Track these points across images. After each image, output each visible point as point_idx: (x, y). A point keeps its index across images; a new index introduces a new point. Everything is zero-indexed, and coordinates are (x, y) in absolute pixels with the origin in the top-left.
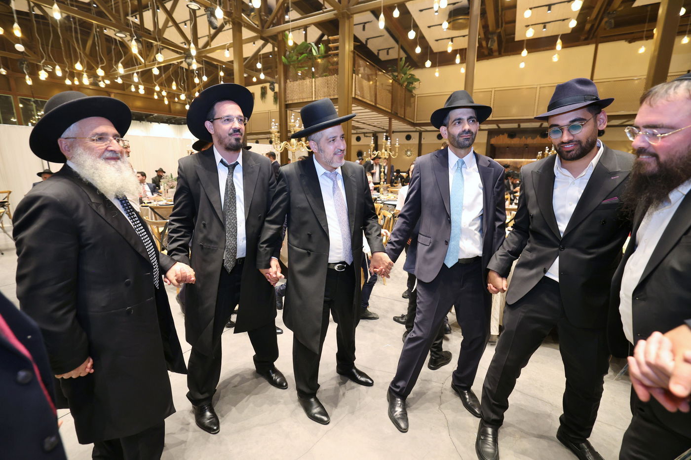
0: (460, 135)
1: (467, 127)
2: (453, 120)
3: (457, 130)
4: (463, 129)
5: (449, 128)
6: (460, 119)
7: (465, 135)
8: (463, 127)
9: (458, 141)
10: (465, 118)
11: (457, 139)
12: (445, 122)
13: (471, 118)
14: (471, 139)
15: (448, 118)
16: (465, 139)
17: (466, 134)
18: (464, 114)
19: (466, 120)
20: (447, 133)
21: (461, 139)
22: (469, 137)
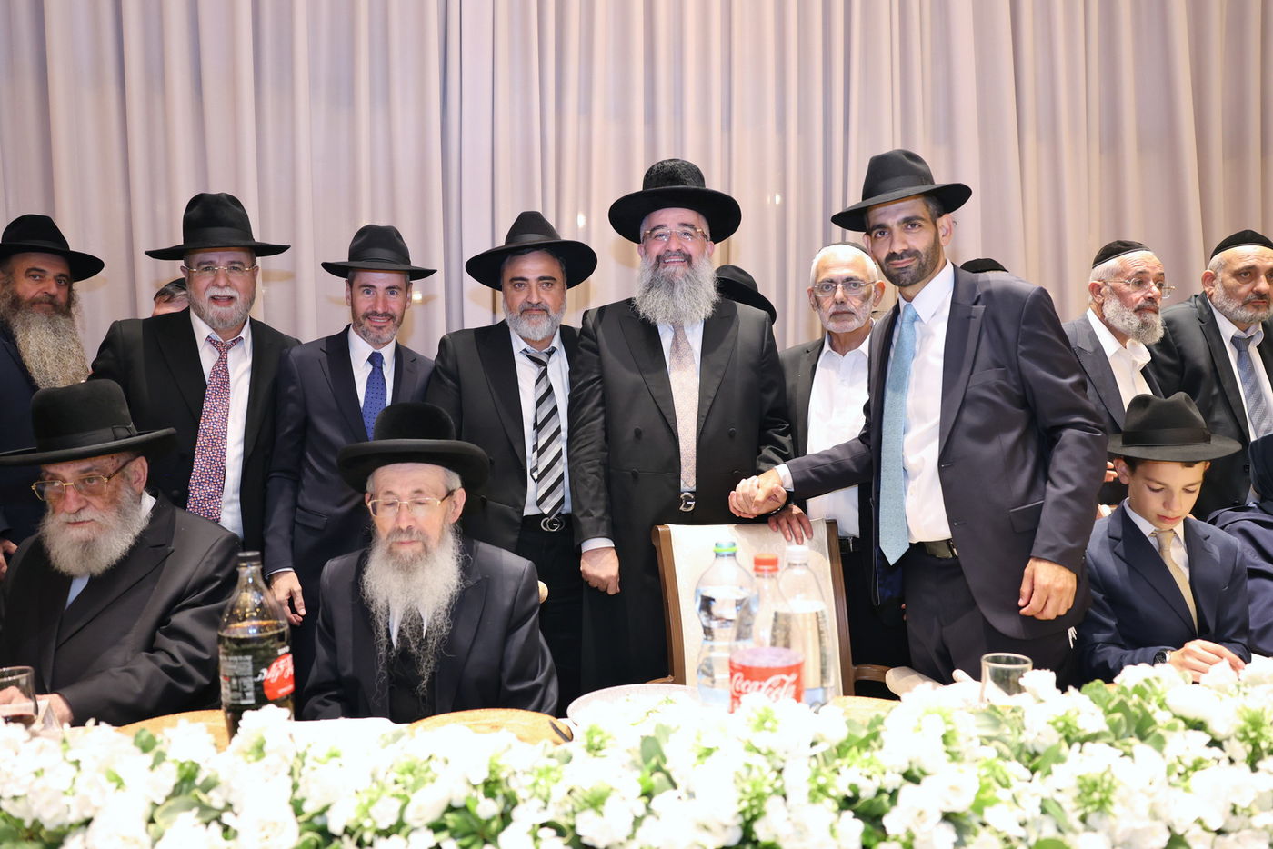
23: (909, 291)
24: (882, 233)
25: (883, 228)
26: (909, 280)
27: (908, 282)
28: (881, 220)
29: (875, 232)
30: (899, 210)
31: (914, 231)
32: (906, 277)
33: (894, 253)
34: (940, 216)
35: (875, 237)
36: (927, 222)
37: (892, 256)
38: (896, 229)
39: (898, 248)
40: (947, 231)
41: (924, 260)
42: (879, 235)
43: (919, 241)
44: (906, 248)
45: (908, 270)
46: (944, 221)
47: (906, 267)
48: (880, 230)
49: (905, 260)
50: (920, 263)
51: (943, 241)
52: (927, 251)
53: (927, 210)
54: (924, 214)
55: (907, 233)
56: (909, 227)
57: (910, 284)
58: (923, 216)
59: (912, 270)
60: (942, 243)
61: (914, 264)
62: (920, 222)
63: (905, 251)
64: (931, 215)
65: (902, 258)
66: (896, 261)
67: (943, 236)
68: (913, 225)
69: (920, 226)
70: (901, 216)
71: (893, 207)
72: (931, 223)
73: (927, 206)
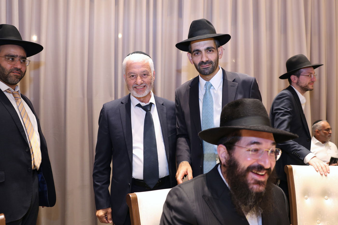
23: (208, 77)
24: (197, 53)
25: (198, 51)
26: (208, 73)
27: (207, 74)
28: (197, 48)
29: (194, 52)
30: (205, 44)
31: (211, 52)
32: (207, 71)
33: (203, 62)
34: (219, 47)
35: (195, 54)
36: (215, 50)
37: (202, 63)
38: (203, 52)
39: (205, 60)
40: (221, 52)
41: (214, 65)
42: (196, 54)
43: (212, 57)
44: (207, 60)
45: (208, 69)
46: (219, 49)
47: (207, 68)
48: (197, 52)
49: (207, 65)
50: (213, 67)
51: (220, 56)
52: (215, 62)
53: (215, 44)
54: (214, 46)
55: (208, 53)
56: (209, 51)
57: (209, 74)
58: (214, 47)
59: (209, 69)
60: (219, 57)
61: (211, 66)
62: (213, 49)
63: (207, 61)
64: (216, 46)
65: (206, 64)
66: (204, 65)
67: (220, 55)
68: (210, 51)
69: (213, 51)
70: (206, 47)
71: (202, 43)
72: (216, 50)
73: (215, 43)
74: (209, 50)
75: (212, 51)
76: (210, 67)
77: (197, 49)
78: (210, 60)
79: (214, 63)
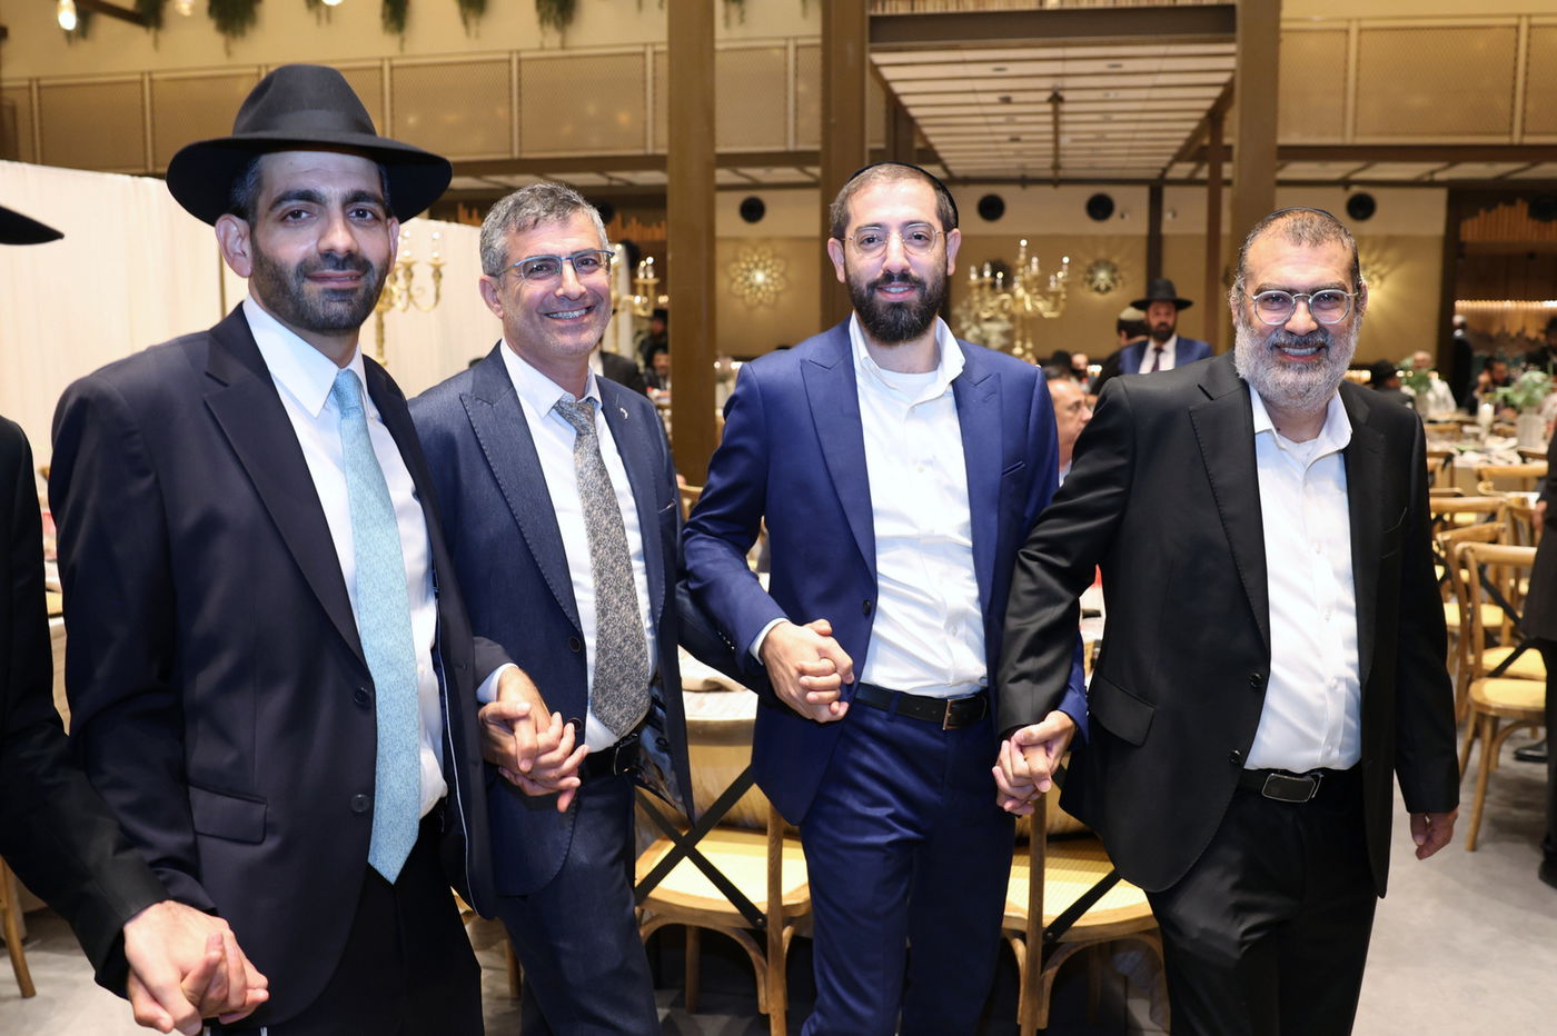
0: (306, 270)
1: (340, 239)
2: (277, 193)
3: (293, 246)
4: (324, 245)
5: (259, 235)
6: (308, 196)
7: (330, 271)
8: (322, 236)
9: (300, 293)
10: (334, 191)
11: (293, 284)
12: (241, 196)
13: (358, 197)
14: (361, 293)
15: (250, 180)
16: (335, 291)
17: (336, 267)
18: (329, 178)
19: (335, 207)
20: (248, 252)
21: (312, 290)
22: (349, 285)
74: (358, 211)
75: (369, 216)
76: (355, 290)
77: (303, 189)
78: (361, 254)
79: (377, 277)
